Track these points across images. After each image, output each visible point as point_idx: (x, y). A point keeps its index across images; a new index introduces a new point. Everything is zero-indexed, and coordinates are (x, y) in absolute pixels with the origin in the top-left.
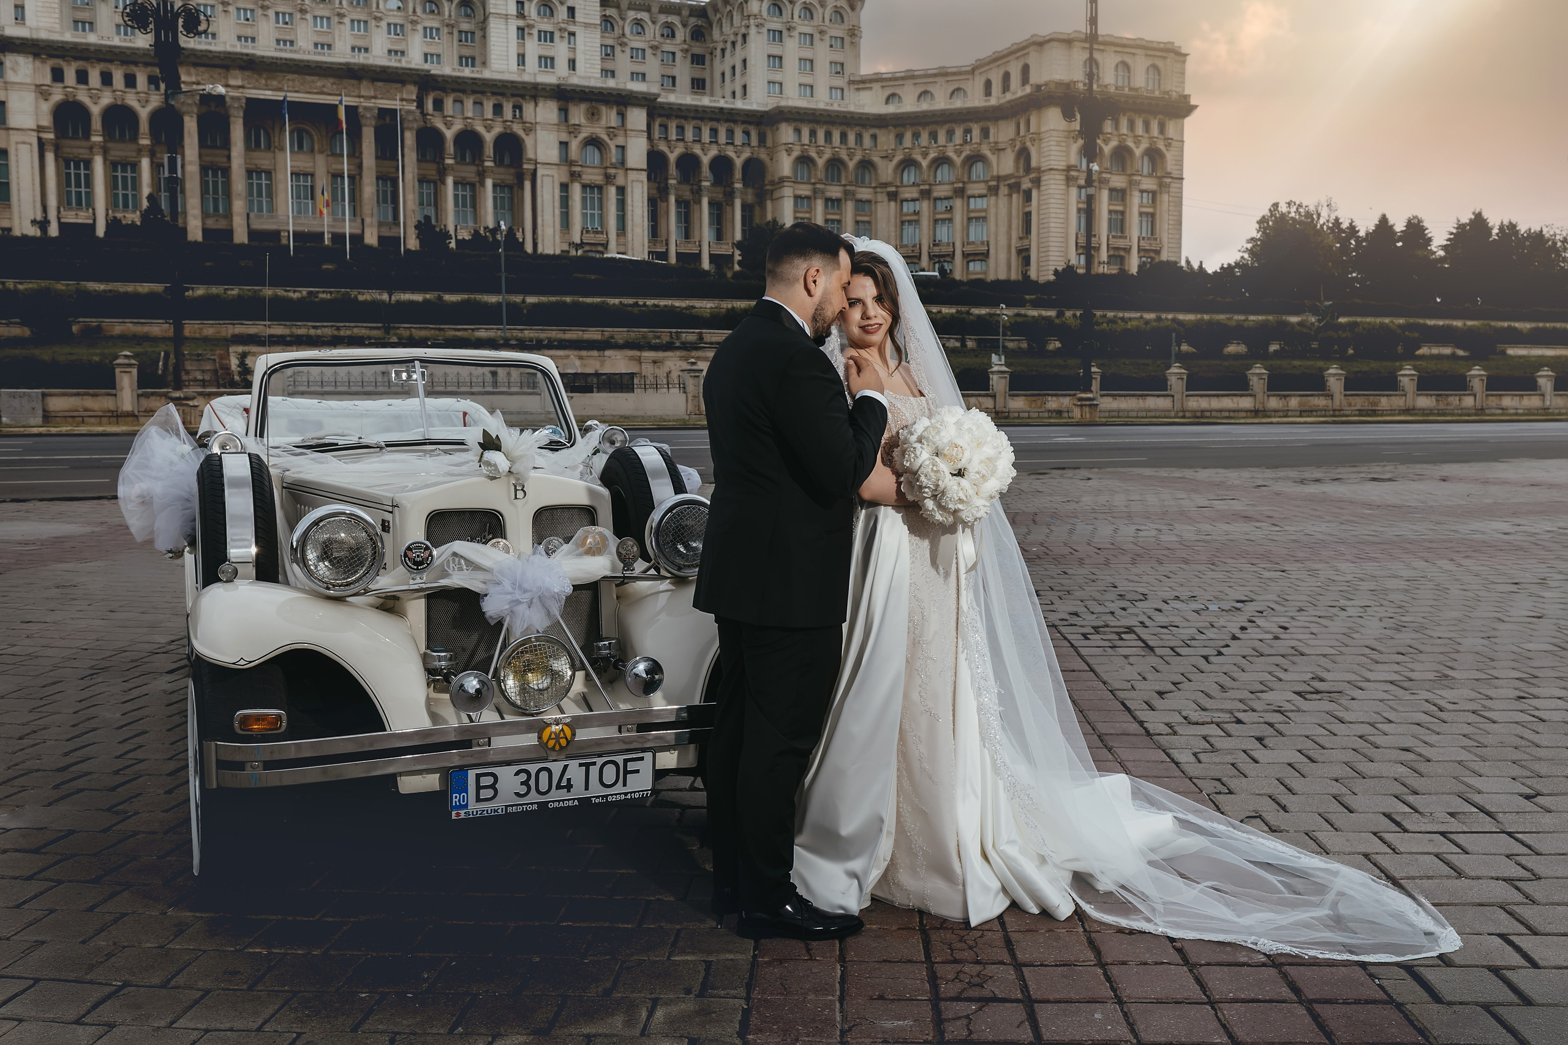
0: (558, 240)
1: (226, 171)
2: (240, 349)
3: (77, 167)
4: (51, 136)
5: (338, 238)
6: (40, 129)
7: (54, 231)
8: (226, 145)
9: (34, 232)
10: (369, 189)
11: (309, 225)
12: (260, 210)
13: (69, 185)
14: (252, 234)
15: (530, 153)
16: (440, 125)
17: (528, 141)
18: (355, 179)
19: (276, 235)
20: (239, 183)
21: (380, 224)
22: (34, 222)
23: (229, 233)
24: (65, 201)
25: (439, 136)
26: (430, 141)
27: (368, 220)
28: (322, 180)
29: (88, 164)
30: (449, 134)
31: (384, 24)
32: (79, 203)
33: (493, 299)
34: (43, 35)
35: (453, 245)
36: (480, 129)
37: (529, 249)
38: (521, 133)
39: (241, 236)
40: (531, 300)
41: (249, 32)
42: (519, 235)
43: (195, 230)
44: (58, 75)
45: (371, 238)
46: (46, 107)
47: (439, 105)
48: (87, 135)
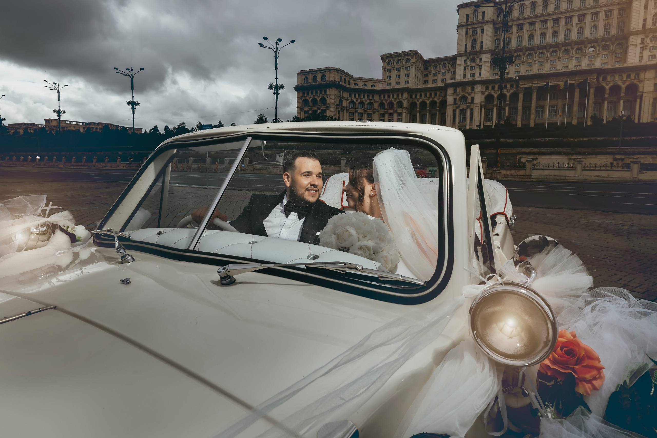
0: (649, 118)
1: (530, 108)
2: (520, 156)
3: (490, 111)
4: (484, 104)
5: (563, 123)
6: (481, 102)
7: (482, 127)
8: (531, 100)
9: (476, 128)
10: (575, 108)
11: (553, 120)
12: (539, 117)
13: (487, 116)
14: (536, 124)
15: (641, 89)
16: (604, 85)
17: (641, 85)
18: (571, 106)
19: (543, 124)
20: (533, 110)
21: (578, 118)
22: (477, 126)
23: (529, 124)
24: (485, 120)
25: (603, 88)
26: (600, 90)
27: (574, 117)
28: (560, 107)
29: (492, 110)
30: (607, 87)
31: (587, 57)
32: (489, 120)
33: (616, 139)
34: (485, 79)
35: (605, 122)
36: (620, 84)
37: (636, 121)
38: (638, 83)
39: (532, 125)
40: (633, 138)
41: (541, 68)
42: (632, 118)
43: (519, 124)
44: (487, 88)
45: (575, 122)
46: (483, 97)
47: (604, 79)
48: (493, 102)
